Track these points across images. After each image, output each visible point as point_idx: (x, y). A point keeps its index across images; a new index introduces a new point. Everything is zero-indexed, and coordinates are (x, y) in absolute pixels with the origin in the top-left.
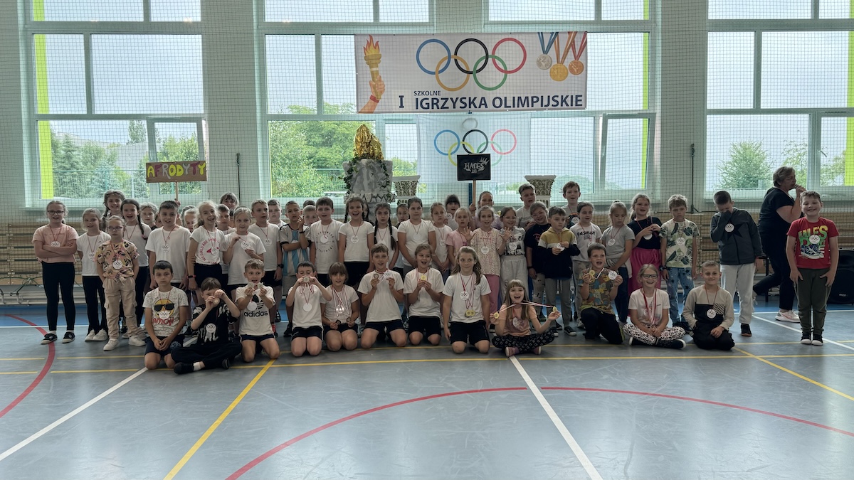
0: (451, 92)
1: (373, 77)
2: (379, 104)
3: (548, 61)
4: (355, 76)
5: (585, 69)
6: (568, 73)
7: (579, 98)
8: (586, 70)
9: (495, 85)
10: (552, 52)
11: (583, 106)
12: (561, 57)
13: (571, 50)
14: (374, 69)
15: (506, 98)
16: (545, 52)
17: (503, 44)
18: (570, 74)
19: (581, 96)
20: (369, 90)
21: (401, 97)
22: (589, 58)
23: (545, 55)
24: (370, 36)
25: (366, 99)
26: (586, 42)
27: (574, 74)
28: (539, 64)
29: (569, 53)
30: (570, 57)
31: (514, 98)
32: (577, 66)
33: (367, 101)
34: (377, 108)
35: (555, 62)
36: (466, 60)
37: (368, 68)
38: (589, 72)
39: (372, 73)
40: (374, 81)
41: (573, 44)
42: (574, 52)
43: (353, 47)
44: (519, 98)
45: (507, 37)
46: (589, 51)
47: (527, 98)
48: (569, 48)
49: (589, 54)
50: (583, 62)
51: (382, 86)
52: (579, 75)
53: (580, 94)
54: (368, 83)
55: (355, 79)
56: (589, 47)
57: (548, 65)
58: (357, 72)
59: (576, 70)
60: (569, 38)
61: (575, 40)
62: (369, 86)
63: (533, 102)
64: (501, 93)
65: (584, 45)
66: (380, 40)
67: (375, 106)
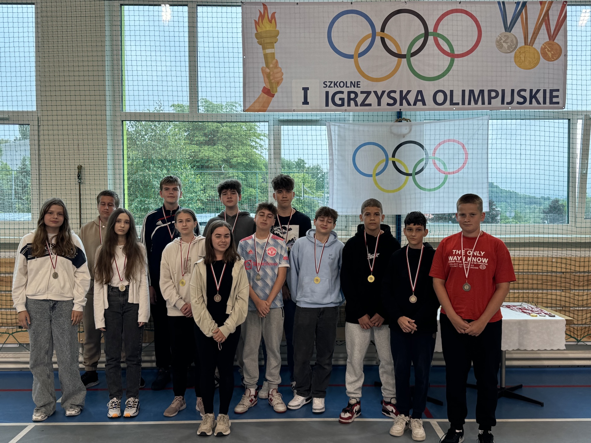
0: (375, 83)
1: (267, 63)
2: (274, 99)
3: (512, 41)
4: (241, 60)
5: (563, 54)
6: (539, 59)
7: (555, 94)
8: (566, 56)
9: (437, 74)
10: (518, 29)
11: (560, 105)
12: (530, 36)
13: (544, 27)
14: (268, 51)
15: (452, 92)
16: (508, 28)
17: (449, 17)
18: (542, 60)
19: (558, 90)
20: (262, 80)
21: (306, 90)
22: (569, 38)
23: (508, 34)
24: (264, 5)
25: (257, 92)
26: (565, 16)
27: (548, 59)
28: (499, 45)
29: (541, 31)
30: (543, 37)
31: (464, 91)
32: (552, 49)
33: (257, 95)
34: (271, 104)
35: (521, 43)
36: (397, 39)
37: (261, 50)
38: (569, 58)
39: (266, 56)
40: (267, 66)
41: (545, 19)
42: (548, 30)
43: (240, 20)
44: (472, 92)
45: (454, 7)
46: (569, 28)
47: (482, 92)
48: (541, 24)
49: (569, 33)
50: (561, 44)
51: (279, 75)
52: (556, 62)
53: (556, 88)
54: (260, 71)
55: (241, 65)
56: (569, 23)
57: (513, 47)
58: (243, 56)
59: (550, 54)
60: (542, 10)
61: (550, 12)
62: (261, 75)
63: (490, 98)
64: (445, 84)
65: (562, 20)
66: (277, 11)
67: (269, 103)
